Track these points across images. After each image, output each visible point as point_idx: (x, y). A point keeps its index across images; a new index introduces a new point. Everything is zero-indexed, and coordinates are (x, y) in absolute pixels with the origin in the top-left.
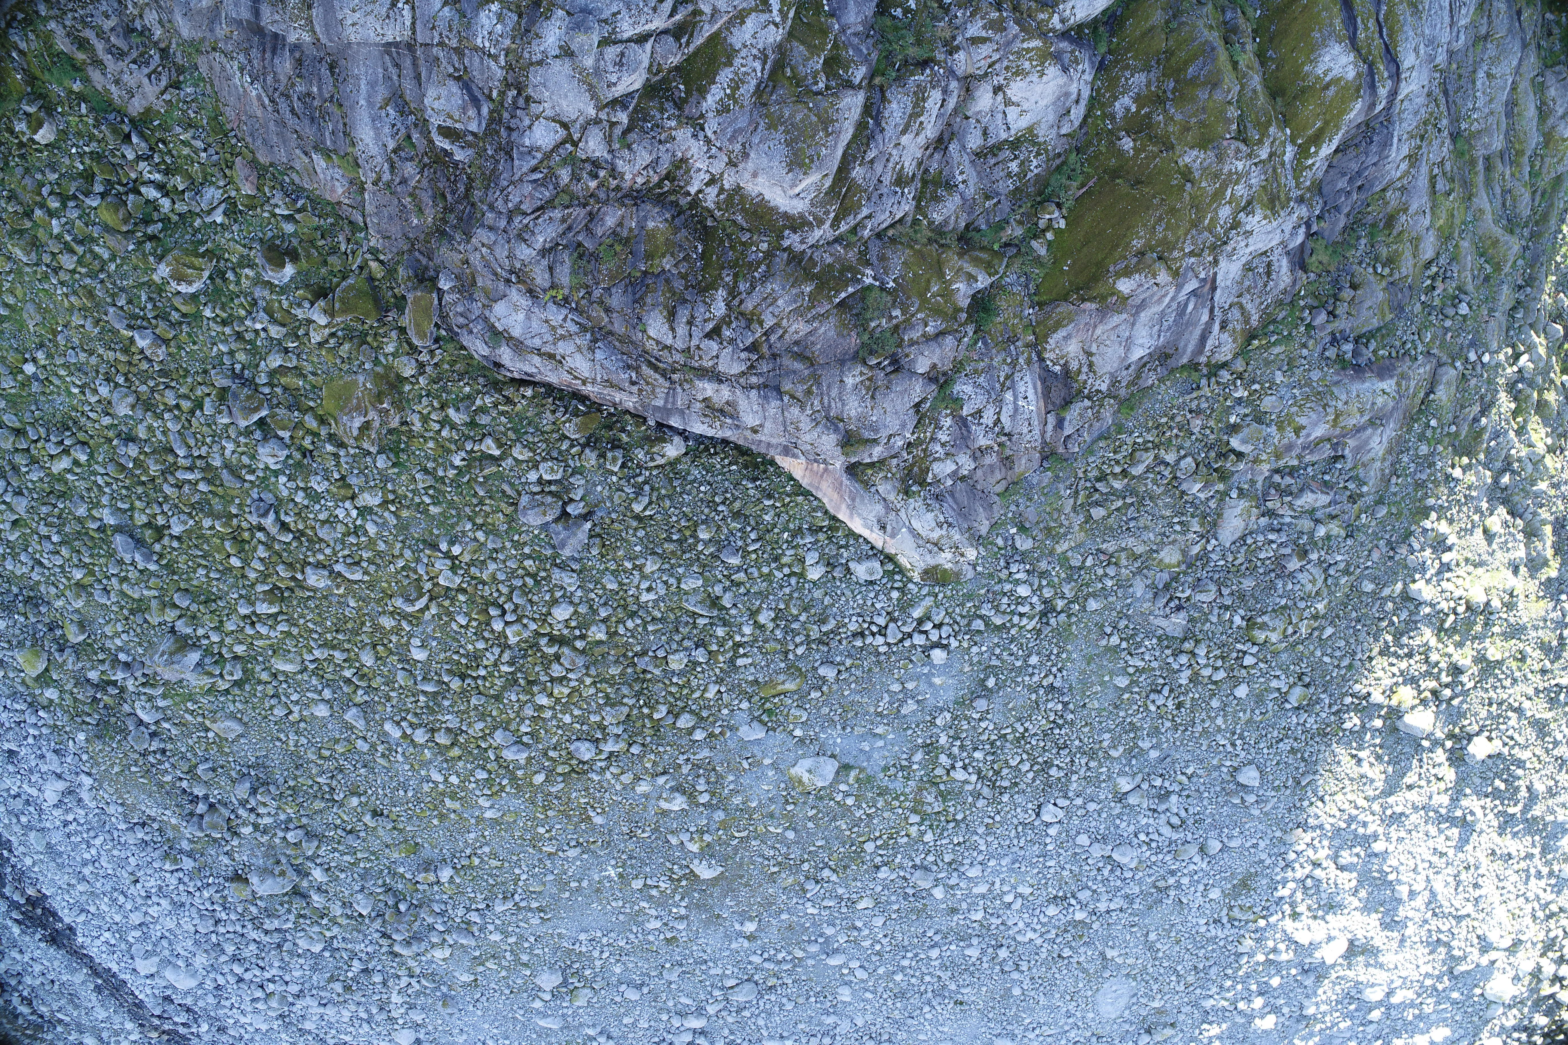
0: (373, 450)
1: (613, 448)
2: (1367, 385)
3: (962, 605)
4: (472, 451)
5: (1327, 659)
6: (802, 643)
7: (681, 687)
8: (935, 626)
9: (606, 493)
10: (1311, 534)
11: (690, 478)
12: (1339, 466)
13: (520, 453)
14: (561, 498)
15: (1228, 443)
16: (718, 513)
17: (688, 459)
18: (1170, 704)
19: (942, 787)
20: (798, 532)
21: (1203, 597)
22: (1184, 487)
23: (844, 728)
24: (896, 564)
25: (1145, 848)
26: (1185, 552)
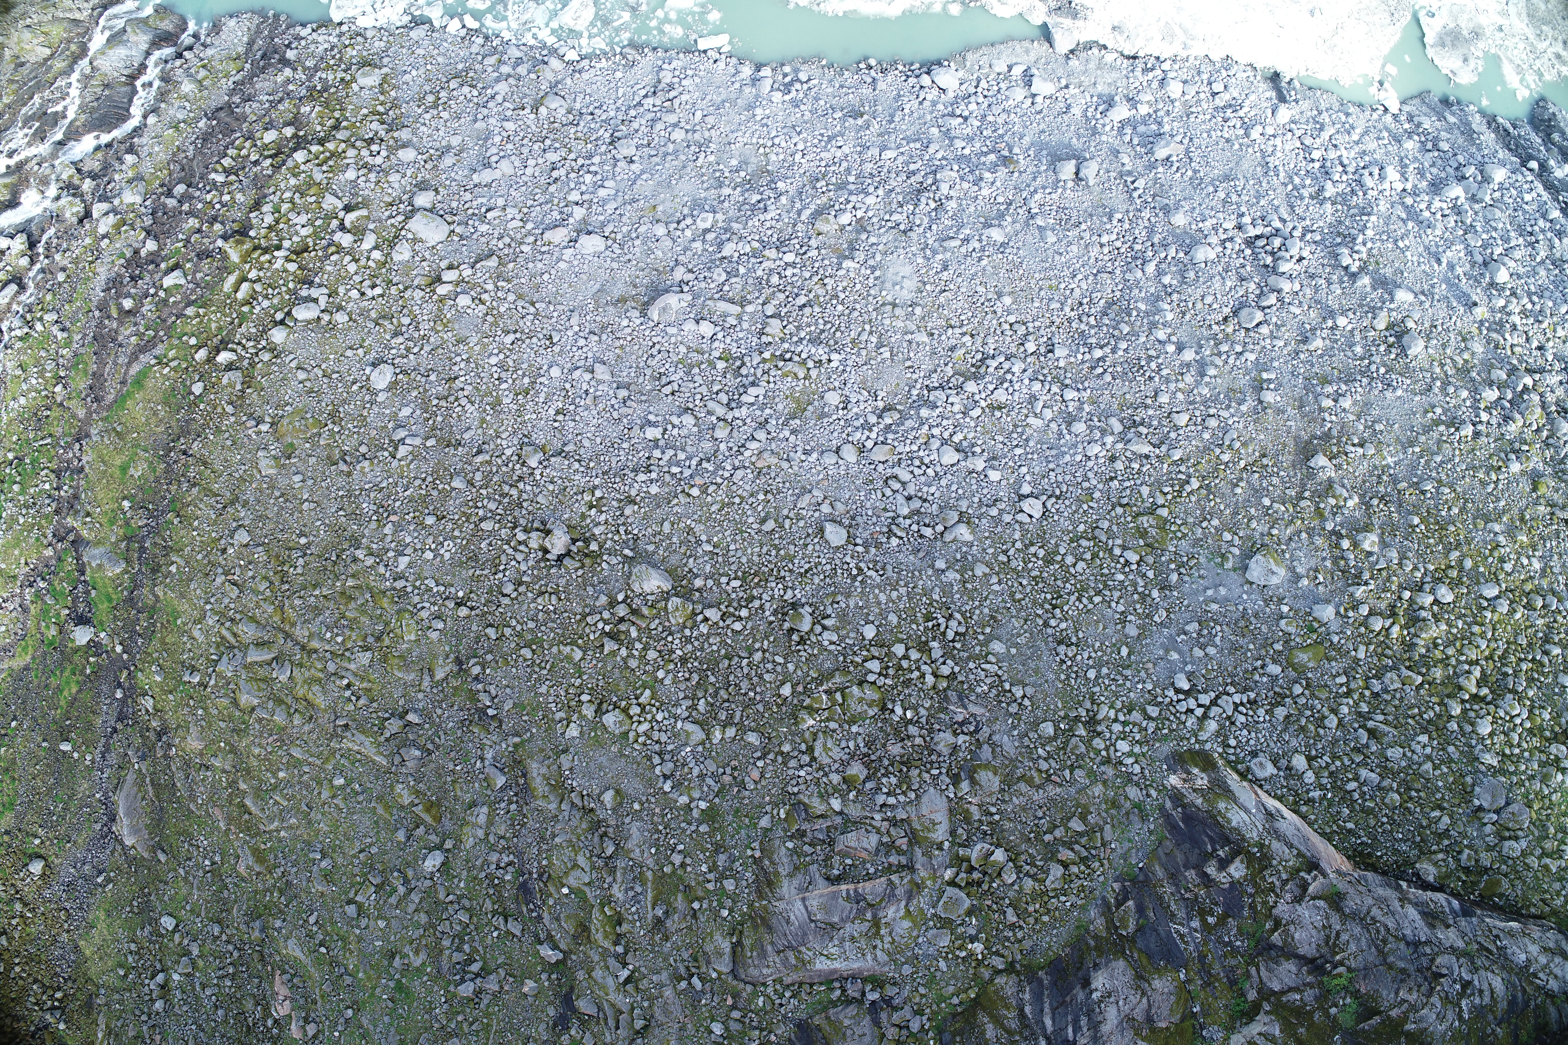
3: (1171, 731)
7: (1383, 655)
8: (1193, 712)
14: (1502, 826)
16: (1386, 816)
19: (1141, 542)
23: (1245, 610)
24: (1236, 770)
26: (973, 782)
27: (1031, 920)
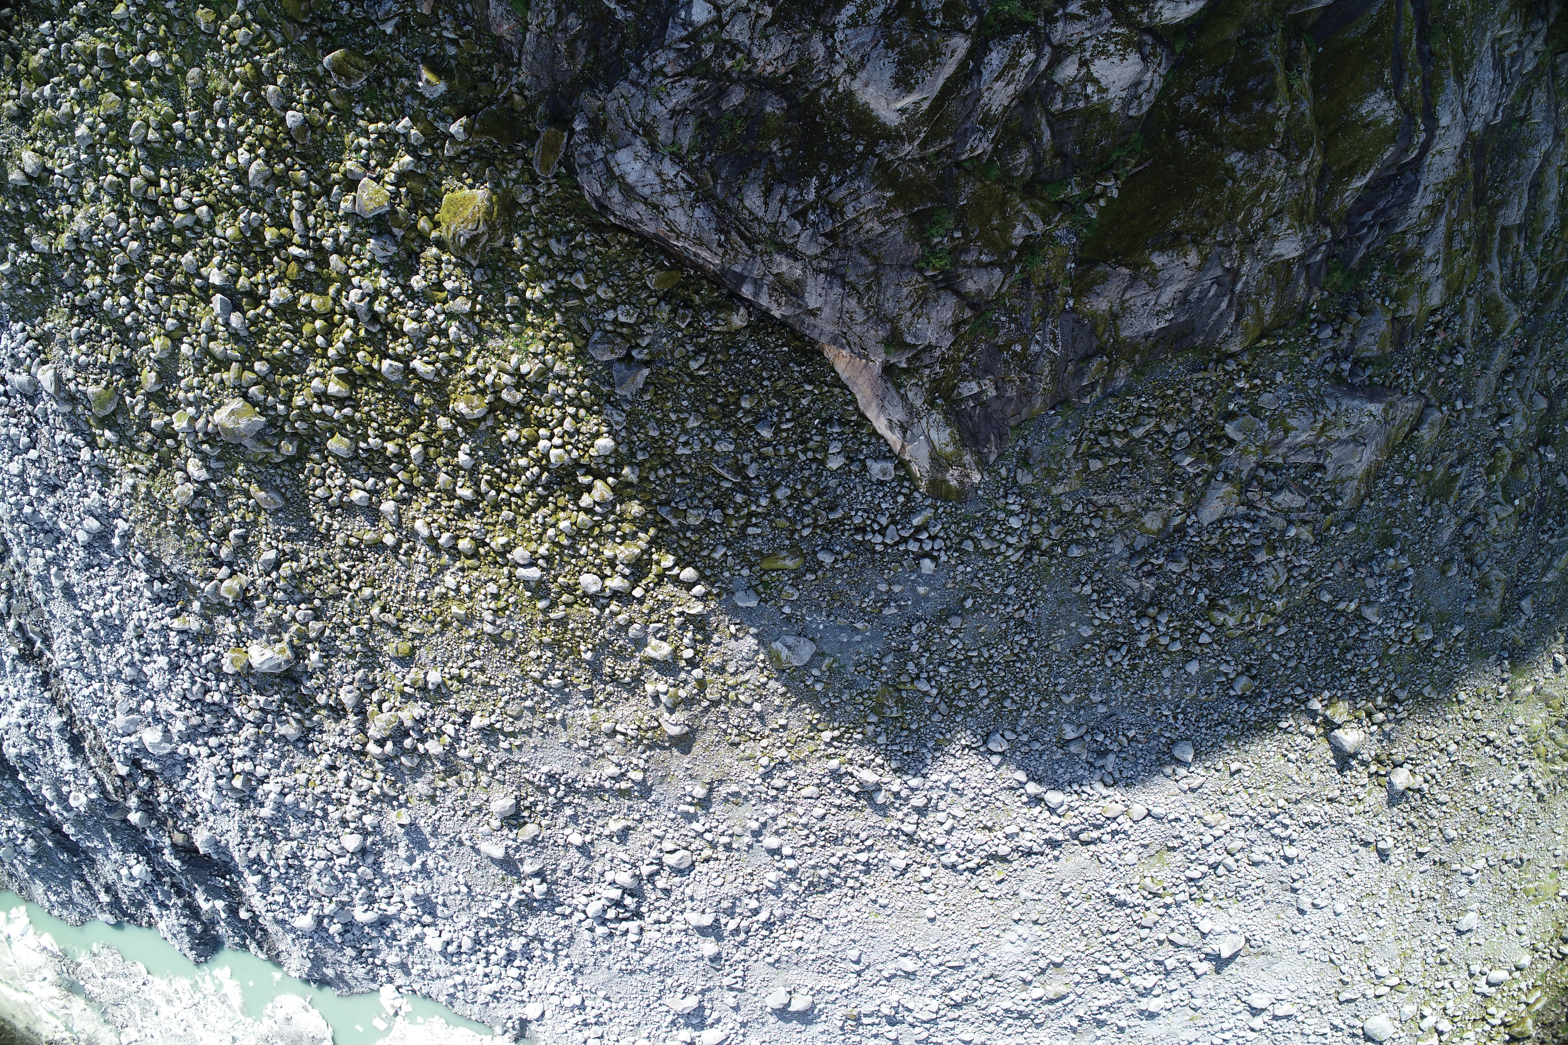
0: (474, 263)
1: (686, 307)
2: (1356, 402)
3: (958, 524)
4: (562, 282)
5: (1275, 656)
6: (808, 526)
7: (693, 543)
8: (930, 537)
9: (669, 346)
10: (1283, 533)
11: (745, 349)
12: (1319, 475)
13: (603, 292)
14: (629, 341)
15: (1223, 429)
16: (763, 387)
17: (747, 333)
18: (1125, 663)
19: (904, 694)
20: (828, 421)
21: (1174, 567)
22: (1177, 457)
23: (828, 616)
24: (909, 472)
25: (1075, 796)
26: (1166, 522)
27: (1183, 394)
